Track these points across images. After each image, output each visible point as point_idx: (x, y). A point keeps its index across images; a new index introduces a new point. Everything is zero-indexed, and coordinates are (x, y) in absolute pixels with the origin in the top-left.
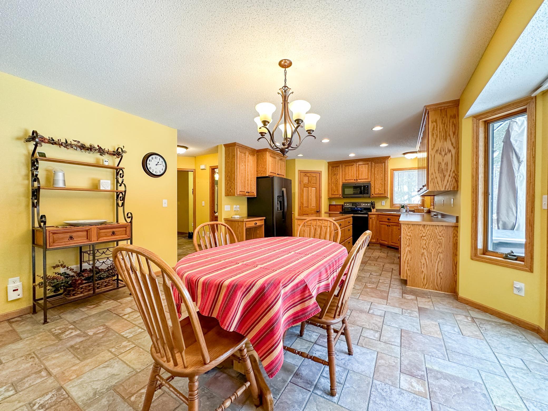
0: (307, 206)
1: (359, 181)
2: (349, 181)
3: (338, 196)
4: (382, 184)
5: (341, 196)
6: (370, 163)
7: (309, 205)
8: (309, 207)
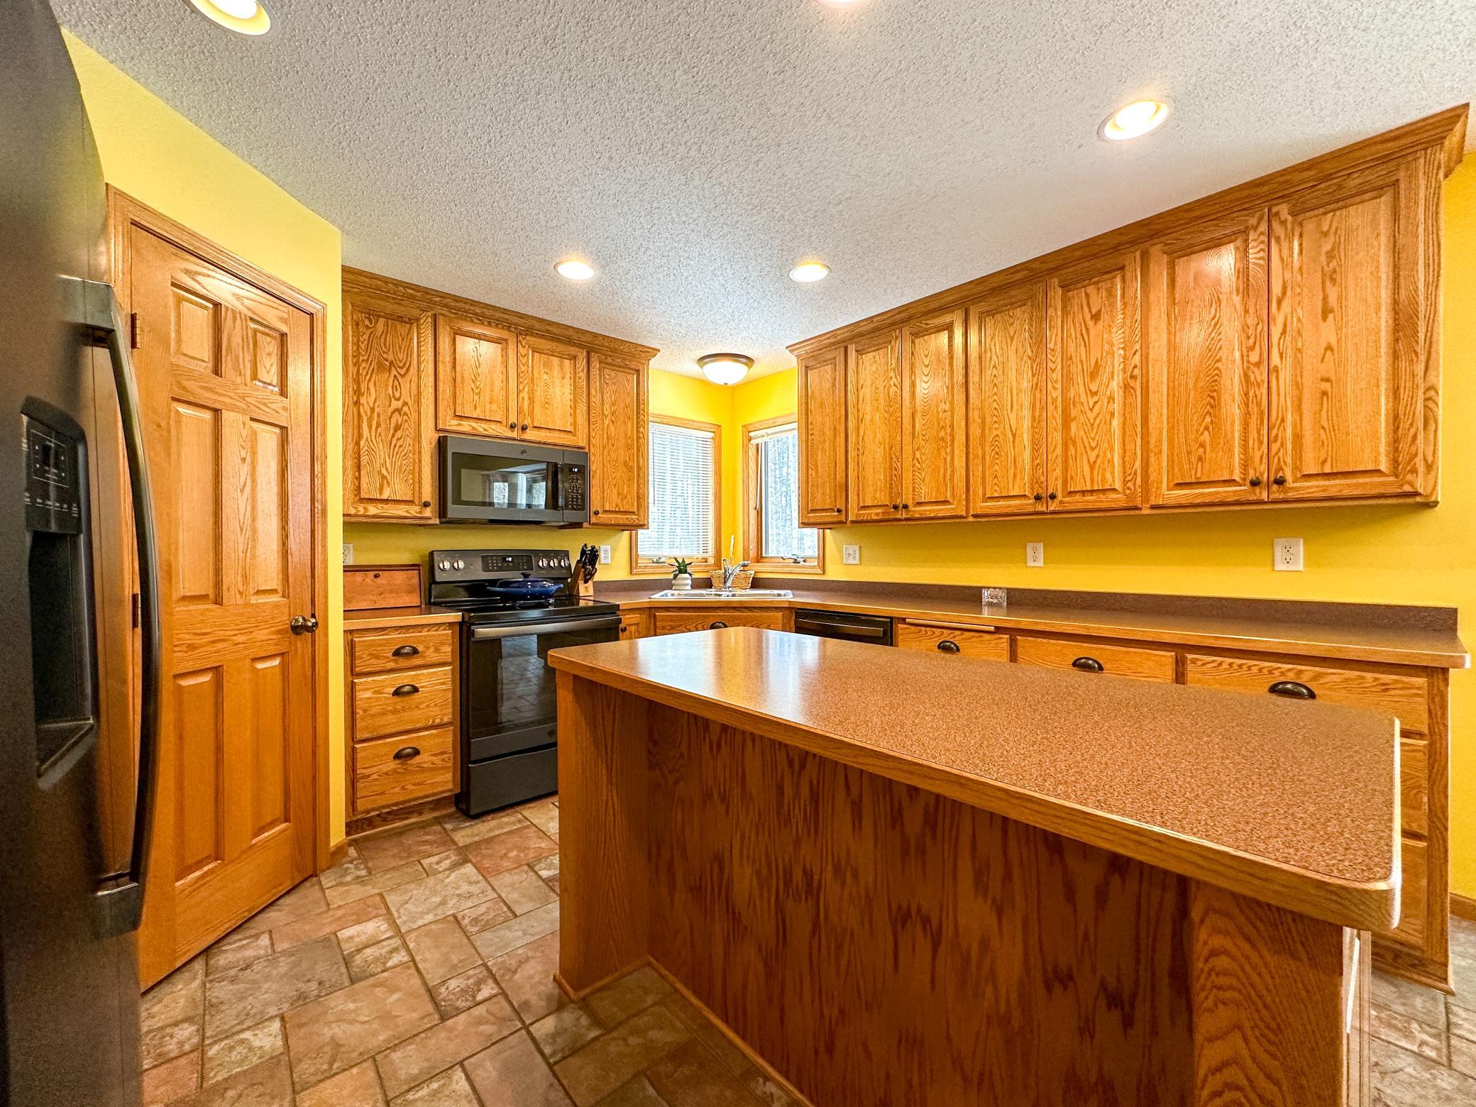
0: (204, 586)
1: (530, 435)
2: (480, 428)
3: (414, 510)
4: (630, 469)
5: (428, 512)
6: (582, 355)
7: (231, 577)
8: (230, 597)
